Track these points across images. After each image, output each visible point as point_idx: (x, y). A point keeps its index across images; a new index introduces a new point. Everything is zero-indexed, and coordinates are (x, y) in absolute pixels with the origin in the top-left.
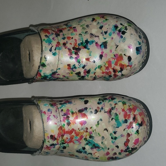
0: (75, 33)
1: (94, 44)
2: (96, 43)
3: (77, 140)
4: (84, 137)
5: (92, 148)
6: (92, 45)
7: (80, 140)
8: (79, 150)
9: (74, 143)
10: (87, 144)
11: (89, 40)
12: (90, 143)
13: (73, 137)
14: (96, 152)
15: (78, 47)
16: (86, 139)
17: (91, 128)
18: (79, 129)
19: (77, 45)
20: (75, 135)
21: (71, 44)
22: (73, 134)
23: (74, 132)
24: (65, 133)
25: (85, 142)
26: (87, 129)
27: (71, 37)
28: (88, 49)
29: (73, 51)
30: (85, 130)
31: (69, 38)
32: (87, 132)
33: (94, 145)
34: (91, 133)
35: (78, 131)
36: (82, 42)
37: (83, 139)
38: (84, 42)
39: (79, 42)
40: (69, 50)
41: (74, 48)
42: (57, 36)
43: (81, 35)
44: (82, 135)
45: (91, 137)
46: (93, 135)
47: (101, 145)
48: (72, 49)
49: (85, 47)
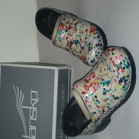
0: (75, 33)
1: (80, 44)
2: (81, 45)
3: (97, 87)
4: (100, 83)
5: (108, 86)
6: (79, 44)
7: (99, 86)
8: (104, 92)
9: (97, 90)
10: (104, 85)
11: (79, 41)
12: (104, 83)
13: (94, 87)
14: (111, 86)
15: (72, 42)
16: (101, 83)
17: (99, 76)
18: (94, 81)
19: (73, 41)
20: (94, 85)
21: (70, 39)
22: (93, 85)
23: (93, 84)
24: (88, 87)
25: (102, 85)
26: (98, 77)
27: (72, 35)
28: (77, 45)
29: (69, 43)
30: (97, 79)
31: (71, 35)
32: (98, 79)
33: (107, 83)
34: (101, 78)
35: (94, 82)
36: (75, 40)
37: (99, 84)
38: (76, 41)
39: (74, 40)
40: (68, 41)
41: (70, 42)
42: (66, 32)
43: (77, 36)
44: (98, 83)
45: (102, 80)
46: (103, 78)
47: (109, 79)
48: (69, 42)
49: (76, 44)
